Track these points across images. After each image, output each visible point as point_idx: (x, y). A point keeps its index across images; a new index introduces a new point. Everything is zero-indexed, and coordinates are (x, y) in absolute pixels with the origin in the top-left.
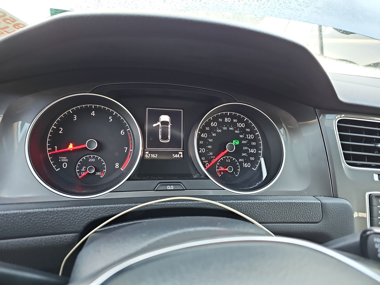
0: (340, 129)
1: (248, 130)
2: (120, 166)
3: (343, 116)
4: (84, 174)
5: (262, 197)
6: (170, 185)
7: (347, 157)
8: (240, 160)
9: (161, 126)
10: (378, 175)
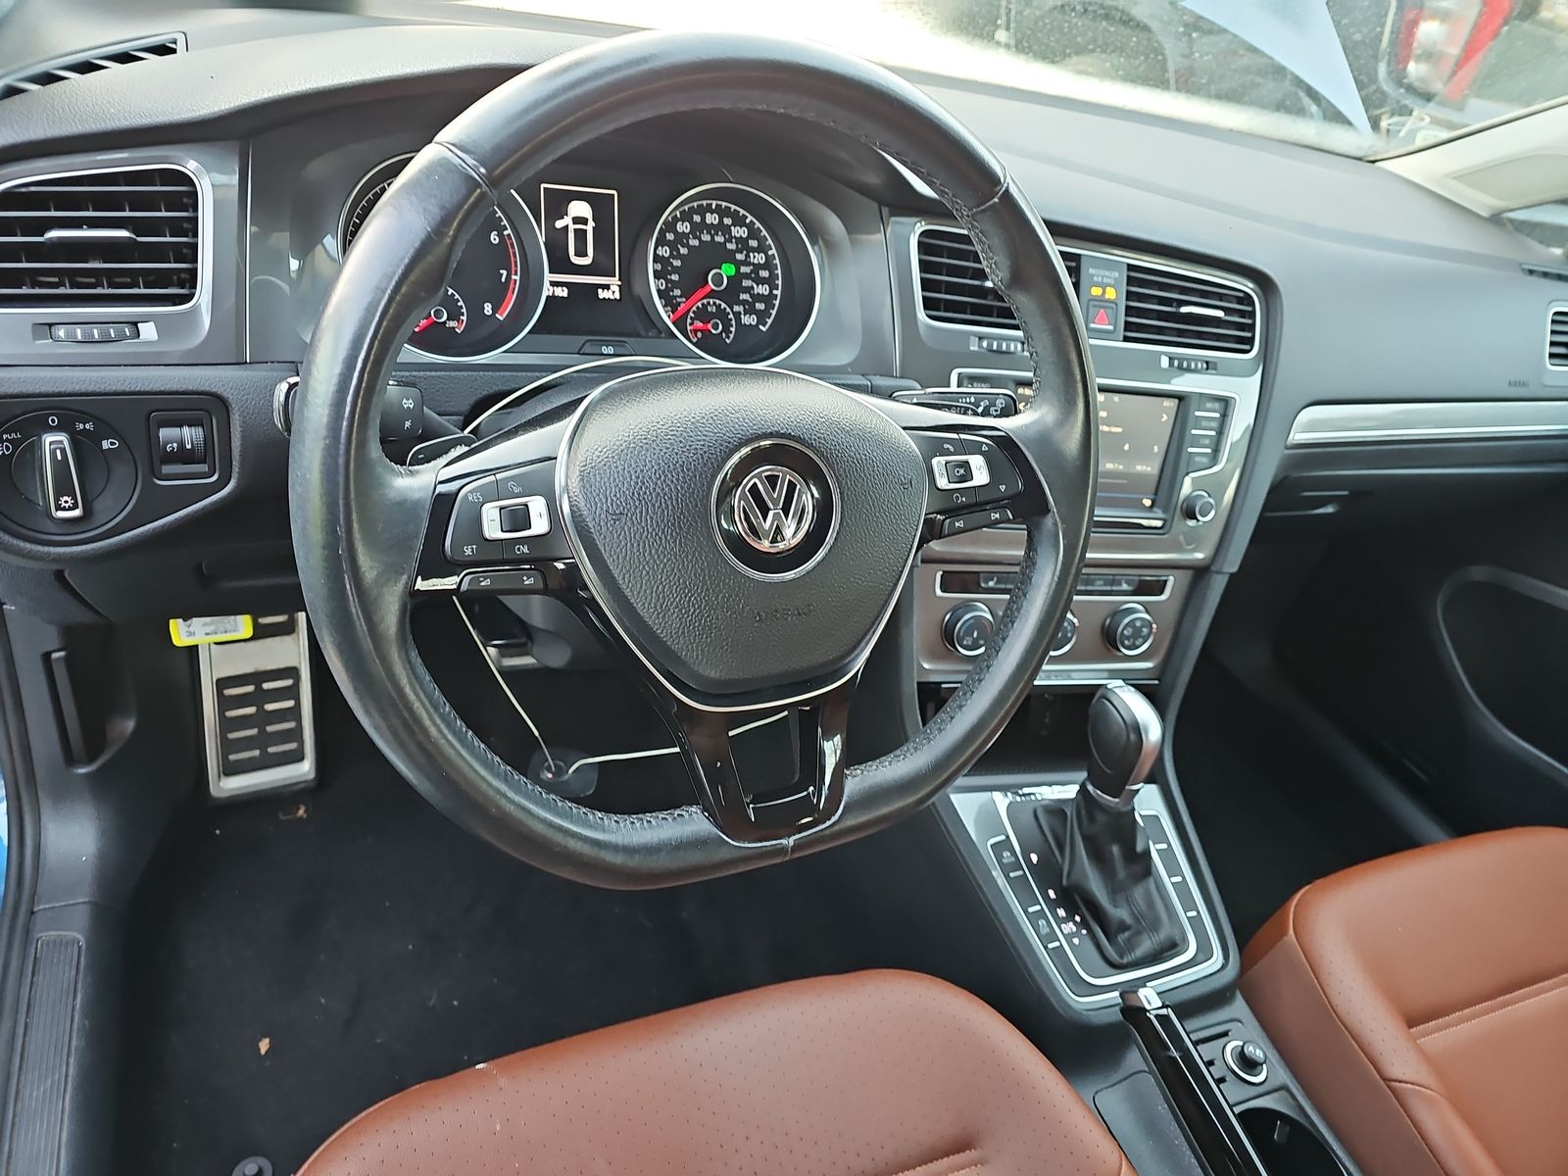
0: (922, 248)
1: (754, 243)
2: (495, 310)
6: (607, 346)
8: (736, 308)
9: (572, 227)
10: (980, 338)
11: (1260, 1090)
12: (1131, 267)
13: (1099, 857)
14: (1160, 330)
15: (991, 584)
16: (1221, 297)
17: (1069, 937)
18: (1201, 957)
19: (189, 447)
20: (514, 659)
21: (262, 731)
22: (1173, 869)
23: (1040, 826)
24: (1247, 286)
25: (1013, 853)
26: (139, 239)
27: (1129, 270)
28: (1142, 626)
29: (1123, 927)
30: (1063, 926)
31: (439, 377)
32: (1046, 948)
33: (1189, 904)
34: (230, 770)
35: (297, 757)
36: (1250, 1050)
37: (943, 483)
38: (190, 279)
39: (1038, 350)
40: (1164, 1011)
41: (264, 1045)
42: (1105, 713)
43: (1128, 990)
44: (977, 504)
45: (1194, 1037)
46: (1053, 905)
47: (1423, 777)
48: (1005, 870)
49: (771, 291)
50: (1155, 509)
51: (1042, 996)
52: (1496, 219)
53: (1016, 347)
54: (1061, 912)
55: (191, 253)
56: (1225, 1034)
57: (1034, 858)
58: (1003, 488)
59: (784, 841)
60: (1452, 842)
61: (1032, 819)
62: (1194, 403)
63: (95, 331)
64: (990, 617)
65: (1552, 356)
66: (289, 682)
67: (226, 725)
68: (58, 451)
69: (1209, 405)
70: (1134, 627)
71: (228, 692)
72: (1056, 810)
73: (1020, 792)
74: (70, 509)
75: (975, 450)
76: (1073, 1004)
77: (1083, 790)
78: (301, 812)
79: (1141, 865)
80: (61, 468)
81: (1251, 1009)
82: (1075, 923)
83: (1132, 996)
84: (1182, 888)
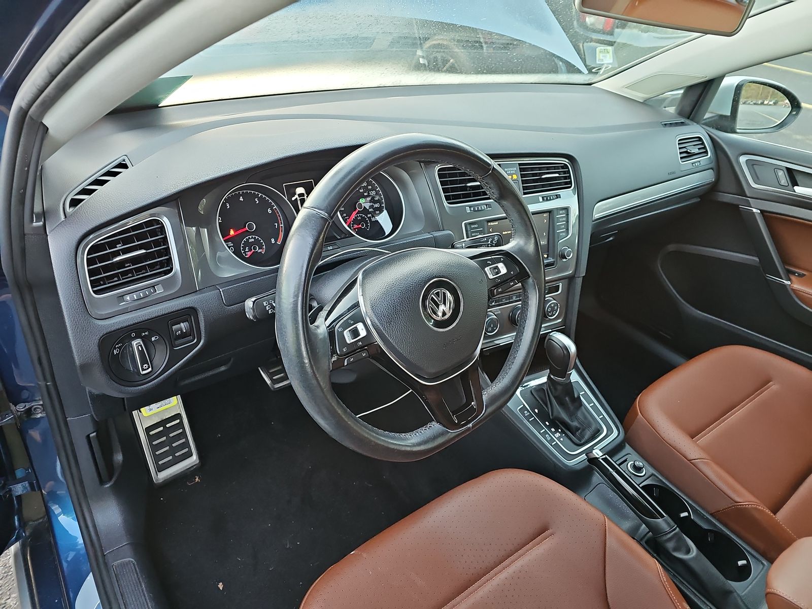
0: (440, 176)
1: (370, 187)
2: (276, 241)
3: (439, 165)
4: (249, 254)
5: (394, 242)
6: (329, 246)
7: (447, 198)
8: (369, 216)
9: (298, 198)
10: (470, 207)
11: (644, 478)
12: (520, 164)
13: (562, 403)
14: (535, 187)
15: (493, 304)
16: (555, 168)
17: (558, 439)
18: (609, 433)
19: (184, 331)
20: (280, 384)
21: (171, 447)
22: (590, 401)
23: (535, 398)
24: (565, 161)
25: (528, 411)
26: (148, 251)
27: (519, 166)
28: (554, 306)
29: (577, 429)
30: (555, 435)
31: (272, 277)
32: (551, 445)
33: (599, 414)
34: (160, 469)
35: (189, 455)
36: (637, 463)
37: (491, 277)
38: (169, 262)
39: (513, 219)
40: (604, 457)
41: (221, 586)
42: (553, 346)
43: (588, 452)
44: (504, 281)
45: (618, 463)
46: (549, 427)
47: (668, 337)
48: (527, 418)
49: (380, 205)
50: (549, 258)
51: (555, 465)
52: (645, 103)
53: (484, 208)
54: (553, 430)
55: (167, 251)
56: (626, 461)
57: (536, 411)
58: (512, 273)
59: (469, 426)
60: (688, 362)
61: (531, 396)
62: (555, 212)
63: (135, 296)
64: (495, 317)
65: (681, 158)
66: (178, 421)
67: (154, 448)
68: (140, 347)
69: (561, 212)
70: (551, 307)
71: (152, 433)
72: (539, 388)
73: (524, 385)
74: (148, 369)
75: (499, 261)
76: (568, 464)
77: (549, 378)
78: (197, 479)
79: (577, 402)
80: (141, 353)
81: (632, 448)
82: (559, 432)
83: (591, 454)
84: (594, 407)
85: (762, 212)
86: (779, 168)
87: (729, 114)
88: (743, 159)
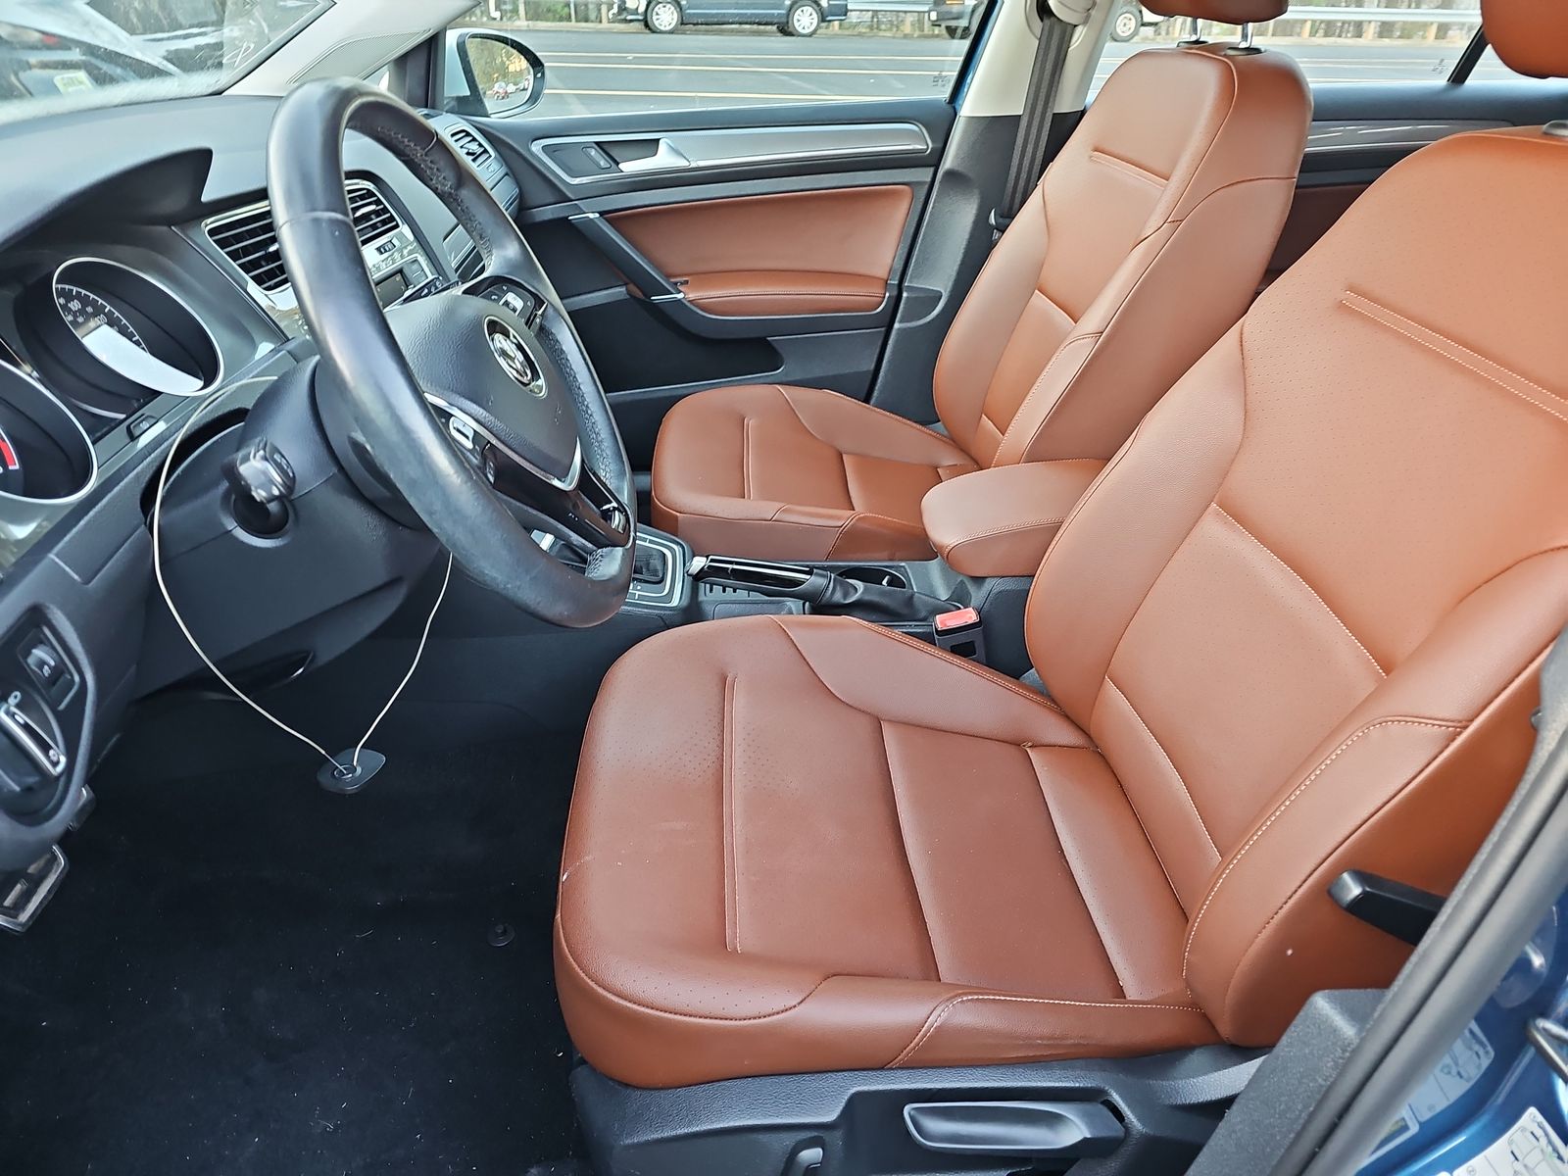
19: (53, 663)
51: (664, 614)
58: (529, 303)
75: (503, 291)
76: (673, 605)
85: (602, 214)
86: (586, 146)
87: (469, 93)
88: (536, 147)
